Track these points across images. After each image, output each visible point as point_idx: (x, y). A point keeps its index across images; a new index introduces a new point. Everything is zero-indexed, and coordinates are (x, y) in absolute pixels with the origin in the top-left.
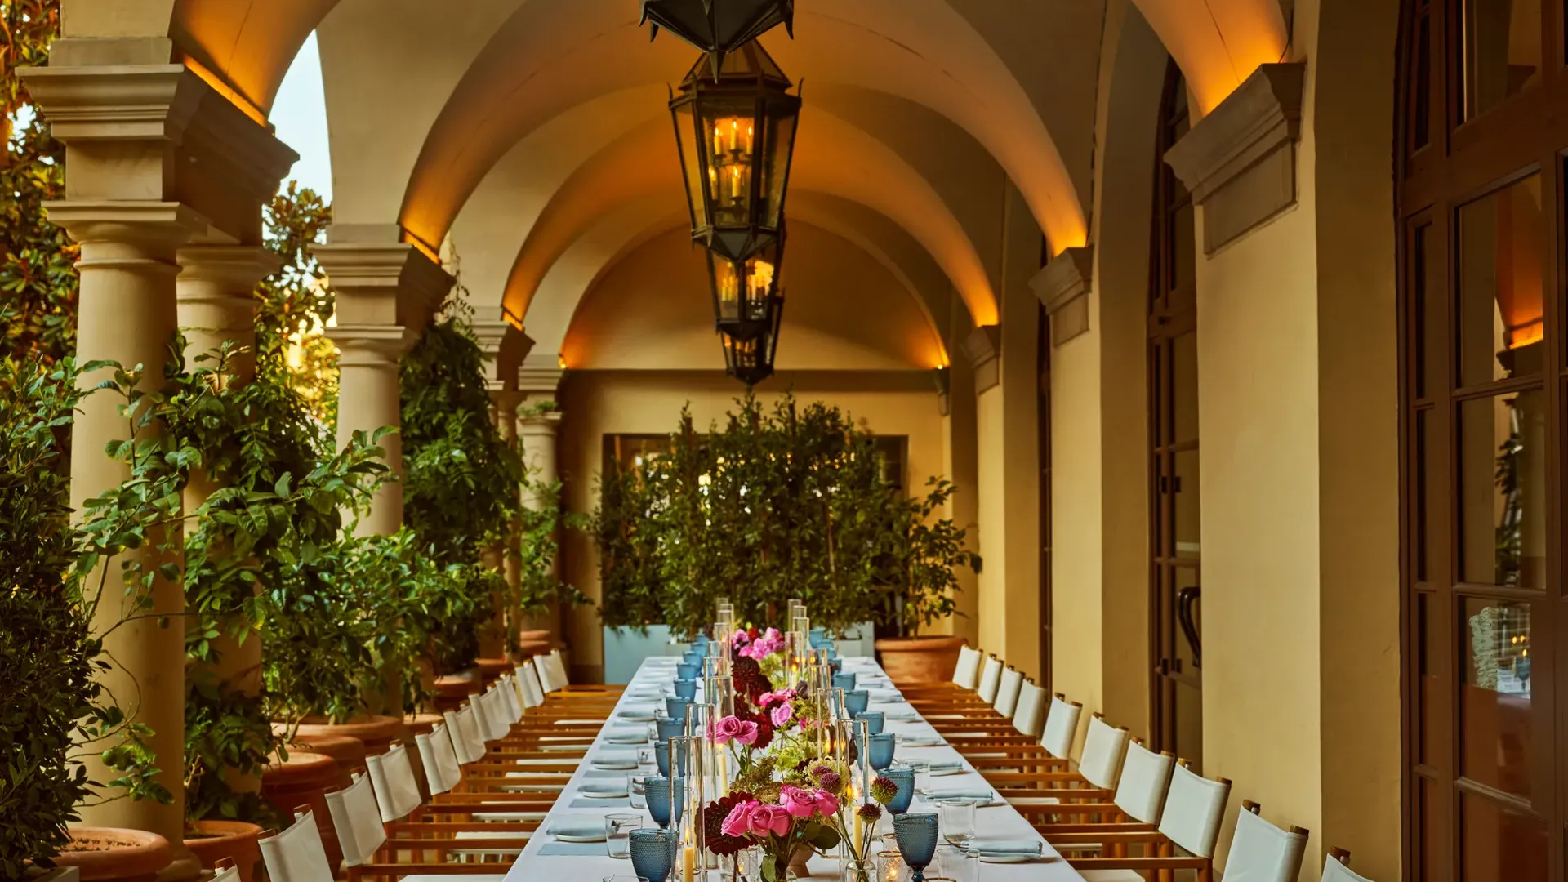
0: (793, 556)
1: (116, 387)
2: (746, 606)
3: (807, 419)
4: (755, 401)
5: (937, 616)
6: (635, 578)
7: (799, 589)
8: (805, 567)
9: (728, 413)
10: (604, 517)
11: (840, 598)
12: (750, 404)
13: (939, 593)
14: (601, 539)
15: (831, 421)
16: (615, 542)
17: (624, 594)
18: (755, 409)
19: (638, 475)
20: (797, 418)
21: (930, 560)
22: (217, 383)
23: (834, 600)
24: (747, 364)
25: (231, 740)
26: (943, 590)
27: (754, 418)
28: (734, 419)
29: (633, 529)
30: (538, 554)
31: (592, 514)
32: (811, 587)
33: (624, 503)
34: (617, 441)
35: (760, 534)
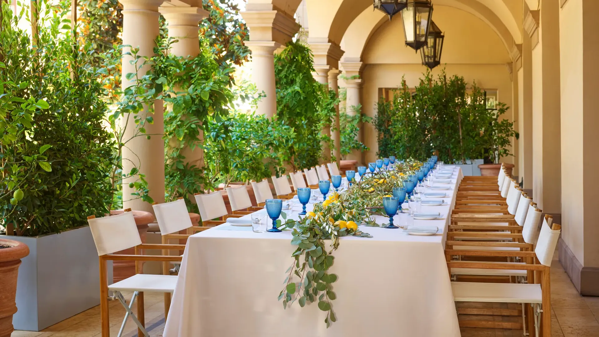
0: (445, 132)
1: (130, 54)
2: (427, 151)
3: (451, 81)
4: (430, 74)
5: (502, 156)
6: (390, 141)
7: (447, 145)
8: (451, 136)
9: (420, 79)
10: (378, 119)
11: (464, 148)
12: (428, 75)
13: (504, 147)
14: (377, 127)
15: (461, 82)
16: (383, 128)
17: (386, 147)
18: (430, 77)
19: (392, 103)
20: (447, 81)
21: (500, 135)
22: (166, 52)
23: (461, 149)
24: (430, 61)
25: (190, 184)
26: (505, 146)
27: (430, 80)
28: (422, 81)
29: (390, 123)
30: (352, 132)
31: (374, 118)
32: (452, 144)
33: (386, 113)
34: (384, 90)
35: (432, 124)
